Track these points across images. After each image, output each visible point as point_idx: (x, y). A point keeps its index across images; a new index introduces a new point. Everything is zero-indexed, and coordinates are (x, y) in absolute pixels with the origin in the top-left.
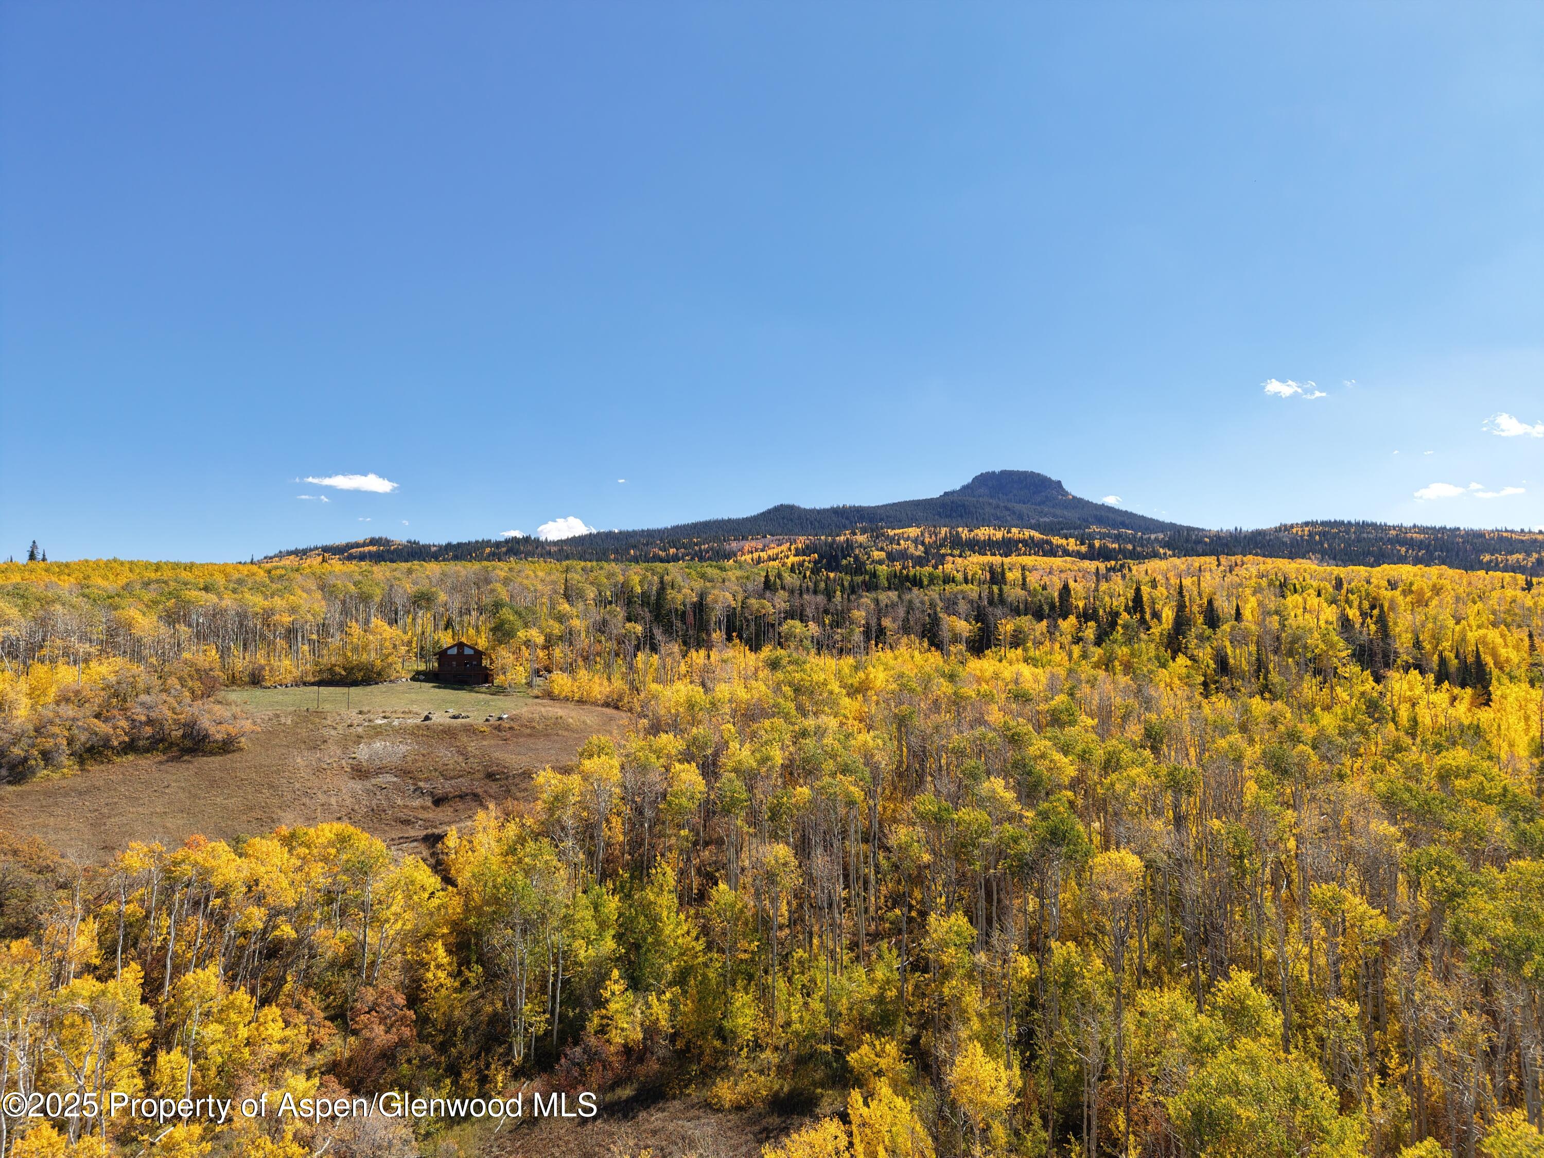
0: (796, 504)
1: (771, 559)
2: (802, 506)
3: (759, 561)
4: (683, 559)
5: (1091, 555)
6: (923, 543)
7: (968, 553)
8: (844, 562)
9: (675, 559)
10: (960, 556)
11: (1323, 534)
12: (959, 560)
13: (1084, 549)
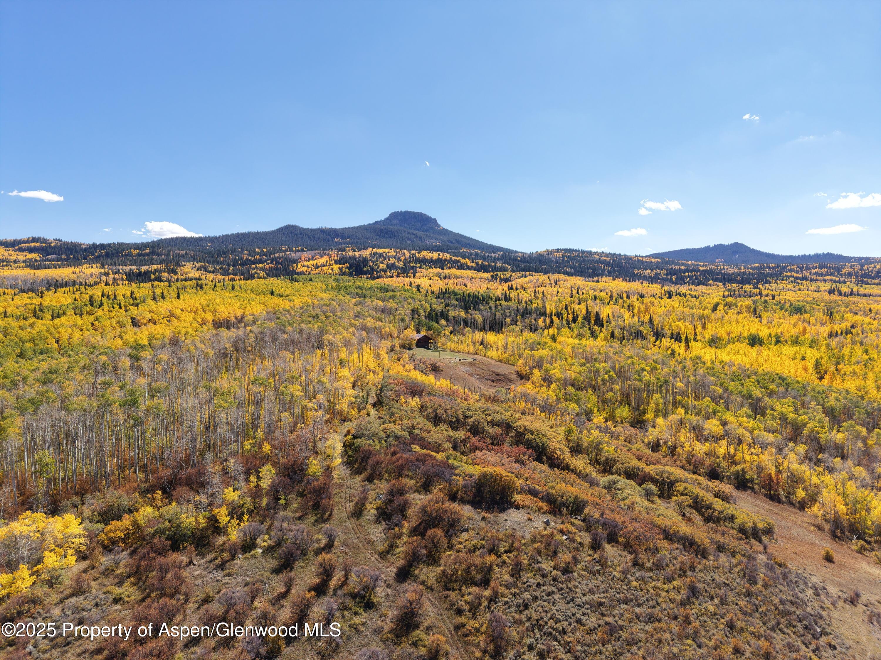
0: (297, 224)
1: (323, 265)
2: (301, 226)
3: (317, 267)
4: (266, 261)
5: (479, 268)
6: (401, 260)
7: (424, 266)
8: (365, 269)
9: (261, 262)
10: (420, 268)
11: (568, 257)
12: (424, 270)
13: (474, 265)
